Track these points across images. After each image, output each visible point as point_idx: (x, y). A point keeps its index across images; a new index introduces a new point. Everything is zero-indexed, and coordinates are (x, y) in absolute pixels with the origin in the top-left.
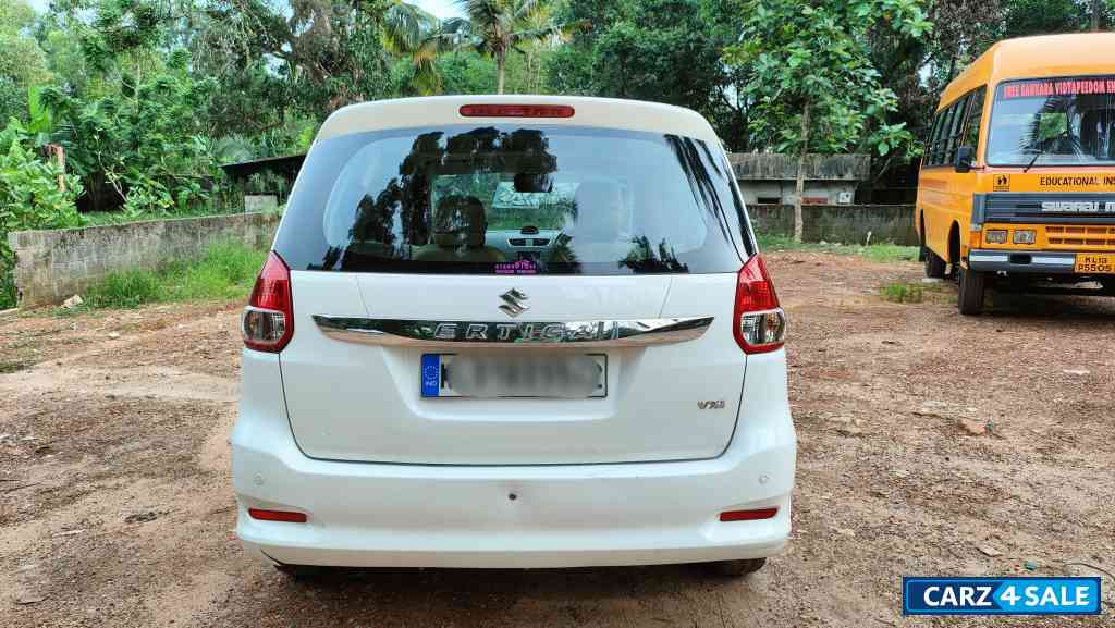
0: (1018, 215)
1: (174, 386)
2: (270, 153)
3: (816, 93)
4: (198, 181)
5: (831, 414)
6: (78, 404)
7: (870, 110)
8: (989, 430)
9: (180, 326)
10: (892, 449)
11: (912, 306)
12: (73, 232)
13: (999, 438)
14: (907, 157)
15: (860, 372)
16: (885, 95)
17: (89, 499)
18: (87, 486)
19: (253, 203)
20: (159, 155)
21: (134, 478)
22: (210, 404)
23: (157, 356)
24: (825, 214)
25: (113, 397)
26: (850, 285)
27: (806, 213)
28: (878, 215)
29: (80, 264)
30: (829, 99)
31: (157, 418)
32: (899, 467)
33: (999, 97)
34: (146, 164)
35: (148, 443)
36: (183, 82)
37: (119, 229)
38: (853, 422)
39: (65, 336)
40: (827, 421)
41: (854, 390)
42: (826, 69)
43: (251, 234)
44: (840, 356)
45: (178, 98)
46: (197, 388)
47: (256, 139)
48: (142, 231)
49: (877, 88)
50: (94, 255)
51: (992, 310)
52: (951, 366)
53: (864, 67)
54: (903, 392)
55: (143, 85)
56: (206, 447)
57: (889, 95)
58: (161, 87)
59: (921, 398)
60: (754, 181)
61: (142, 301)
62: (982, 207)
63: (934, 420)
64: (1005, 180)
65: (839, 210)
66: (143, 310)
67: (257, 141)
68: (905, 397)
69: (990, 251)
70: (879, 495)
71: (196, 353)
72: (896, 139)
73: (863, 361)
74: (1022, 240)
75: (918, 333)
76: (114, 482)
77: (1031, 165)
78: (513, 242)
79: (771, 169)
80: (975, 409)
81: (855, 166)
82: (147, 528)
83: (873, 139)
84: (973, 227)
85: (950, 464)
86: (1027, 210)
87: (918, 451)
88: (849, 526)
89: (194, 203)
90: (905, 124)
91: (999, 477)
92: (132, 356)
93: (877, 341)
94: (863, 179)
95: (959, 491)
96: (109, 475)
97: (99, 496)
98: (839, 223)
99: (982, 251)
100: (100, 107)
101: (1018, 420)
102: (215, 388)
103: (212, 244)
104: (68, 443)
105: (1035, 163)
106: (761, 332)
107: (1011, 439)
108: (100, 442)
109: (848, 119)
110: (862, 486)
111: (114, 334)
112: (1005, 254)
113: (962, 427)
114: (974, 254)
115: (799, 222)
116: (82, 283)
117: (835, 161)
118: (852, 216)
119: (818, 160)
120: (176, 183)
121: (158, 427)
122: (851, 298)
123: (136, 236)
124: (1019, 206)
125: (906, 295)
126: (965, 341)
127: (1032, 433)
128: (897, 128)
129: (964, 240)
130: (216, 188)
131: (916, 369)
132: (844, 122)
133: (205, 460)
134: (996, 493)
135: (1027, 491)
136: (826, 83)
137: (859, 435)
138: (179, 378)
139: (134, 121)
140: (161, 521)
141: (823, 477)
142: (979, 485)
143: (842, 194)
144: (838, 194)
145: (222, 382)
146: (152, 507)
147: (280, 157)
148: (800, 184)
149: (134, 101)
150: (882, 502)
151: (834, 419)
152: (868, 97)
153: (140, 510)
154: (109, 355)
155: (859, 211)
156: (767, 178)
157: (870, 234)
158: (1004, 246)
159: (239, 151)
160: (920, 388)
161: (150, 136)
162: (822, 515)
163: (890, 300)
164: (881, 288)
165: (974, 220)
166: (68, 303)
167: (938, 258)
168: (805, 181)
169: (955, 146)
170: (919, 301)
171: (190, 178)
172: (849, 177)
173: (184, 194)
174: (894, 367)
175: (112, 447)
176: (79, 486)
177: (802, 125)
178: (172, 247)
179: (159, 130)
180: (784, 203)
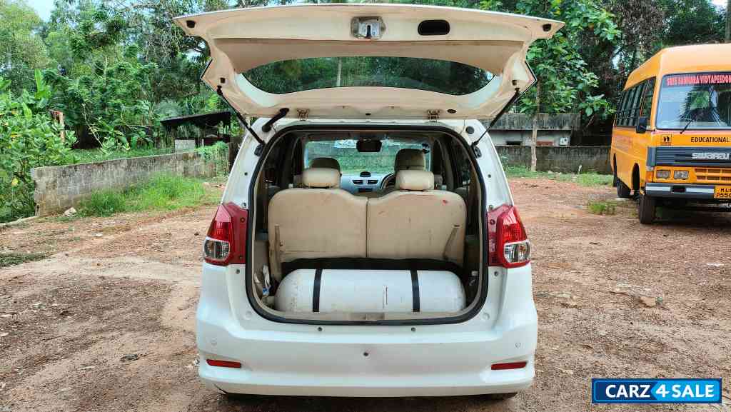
0: (676, 161)
1: (140, 269)
2: (190, 113)
3: (545, 75)
4: (145, 130)
5: (557, 292)
6: (82, 282)
7: (580, 86)
8: (658, 303)
9: (141, 229)
10: (596, 316)
11: (609, 217)
12: (70, 167)
13: (664, 309)
14: (605, 115)
15: (576, 263)
16: (590, 76)
17: (97, 346)
18: (95, 337)
19: (180, 145)
20: (119, 113)
21: (123, 332)
22: (165, 283)
23: (128, 250)
24: (551, 152)
25: (103, 278)
26: (567, 202)
27: (538, 151)
28: (586, 153)
29: (74, 187)
30: (553, 80)
31: (132, 292)
32: (601, 329)
33: (664, 85)
34: (111, 118)
35: (128, 309)
36: (134, 66)
37: (99, 165)
38: (571, 298)
39: (68, 235)
40: (555, 297)
41: (571, 276)
42: (551, 61)
43: (181, 167)
44: (562, 253)
45: (131, 77)
46: (155, 271)
47: (182, 103)
48: (113, 166)
49: (584, 72)
50: (83, 182)
51: (661, 220)
52: (634, 260)
53: (576, 58)
54: (603, 278)
55: (109, 68)
56: (165, 312)
57: (592, 77)
58: (120, 69)
59: (615, 282)
60: (504, 131)
61: (114, 212)
62: (653, 155)
63: (622, 297)
64: (668, 138)
65: (560, 149)
66: (115, 218)
67: (182, 104)
68: (604, 281)
69: (659, 183)
70: (588, 347)
71: (153, 248)
72: (597, 105)
73: (577, 256)
74: (679, 177)
75: (613, 237)
76: (111, 335)
77: (685, 129)
78: (355, 182)
79: (515, 122)
80: (649, 289)
81: (570, 121)
82: (135, 365)
83: (582, 105)
84: (647, 168)
85: (633, 327)
86: (683, 158)
87: (613, 318)
88: (570, 368)
89: (141, 144)
90: (603, 95)
91: (664, 335)
92: (112, 249)
93: (586, 242)
94: (575, 129)
95: (639, 345)
96: (106, 330)
97: (102, 343)
98: (560, 158)
99: (654, 184)
100: (81, 82)
101: (677, 296)
102: (166, 272)
103: (156, 173)
104: (79, 308)
105: (688, 128)
106: (516, 254)
107: (672, 310)
108: (99, 308)
109: (566, 92)
110: (577, 341)
111: (99, 235)
112: (668, 186)
113: (641, 302)
114: (648, 185)
115: (534, 158)
116: (76, 200)
117: (557, 118)
118: (569, 153)
119: (546, 118)
120: (130, 131)
121: (134, 298)
122: (569, 212)
123: (109, 169)
124: (677, 155)
125: (605, 210)
126: (643, 243)
127: (686, 306)
128: (598, 98)
129: (642, 176)
130: (155, 134)
131: (611, 261)
132: (563, 94)
133: (165, 321)
134: (662, 346)
135: (682, 345)
136: (552, 69)
137: (575, 306)
138: (144, 265)
139: (103, 91)
140: (142, 361)
141: (553, 335)
142: (651, 341)
143: (562, 139)
144: (560, 139)
145: (170, 267)
146: (136, 351)
147: (197, 115)
148: (535, 133)
149: (103, 78)
150: (590, 352)
151: (559, 296)
152: (579, 78)
153: (128, 353)
154: (98, 249)
155: (573, 150)
156: (513, 128)
157: (580, 167)
158: (668, 180)
159: (171, 110)
160: (614, 275)
161: (113, 101)
162: (553, 360)
163: (594, 213)
164: (588, 205)
165: (648, 164)
166: (67, 212)
167: (625, 186)
168: (538, 131)
169: (635, 115)
170: (613, 214)
171: (139, 127)
172: (566, 128)
173: (135, 138)
174: (596, 260)
175: (107, 311)
176: (90, 337)
177: (536, 95)
178: (132, 175)
179: (119, 97)
180: (523, 145)
